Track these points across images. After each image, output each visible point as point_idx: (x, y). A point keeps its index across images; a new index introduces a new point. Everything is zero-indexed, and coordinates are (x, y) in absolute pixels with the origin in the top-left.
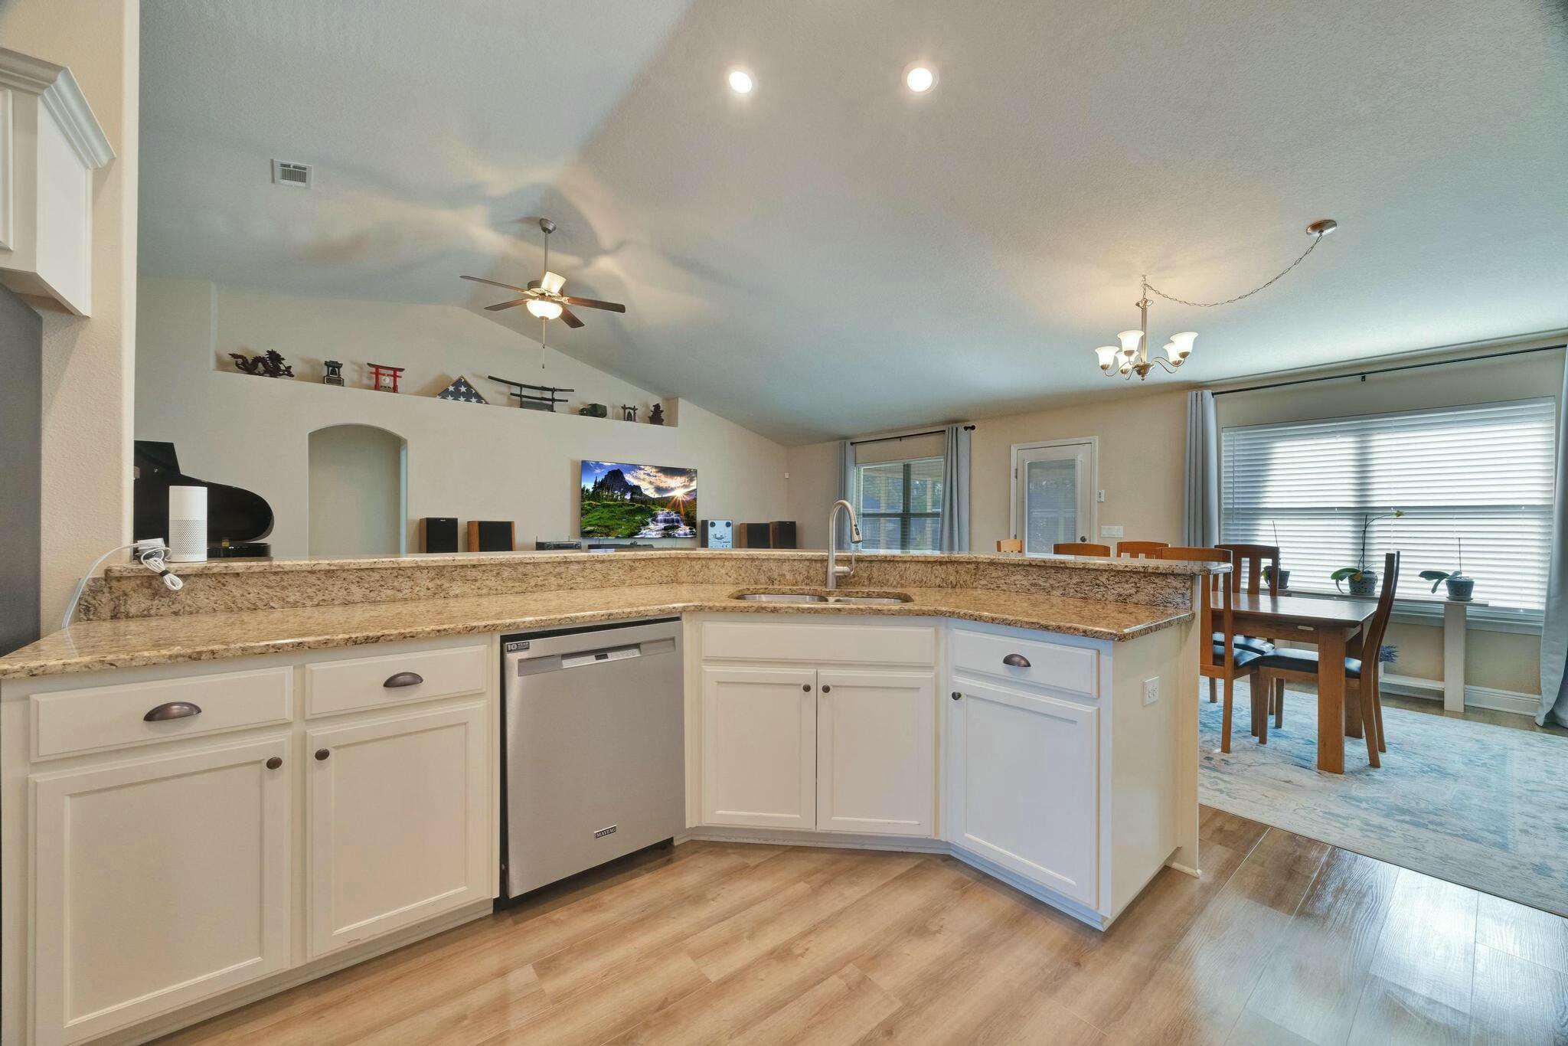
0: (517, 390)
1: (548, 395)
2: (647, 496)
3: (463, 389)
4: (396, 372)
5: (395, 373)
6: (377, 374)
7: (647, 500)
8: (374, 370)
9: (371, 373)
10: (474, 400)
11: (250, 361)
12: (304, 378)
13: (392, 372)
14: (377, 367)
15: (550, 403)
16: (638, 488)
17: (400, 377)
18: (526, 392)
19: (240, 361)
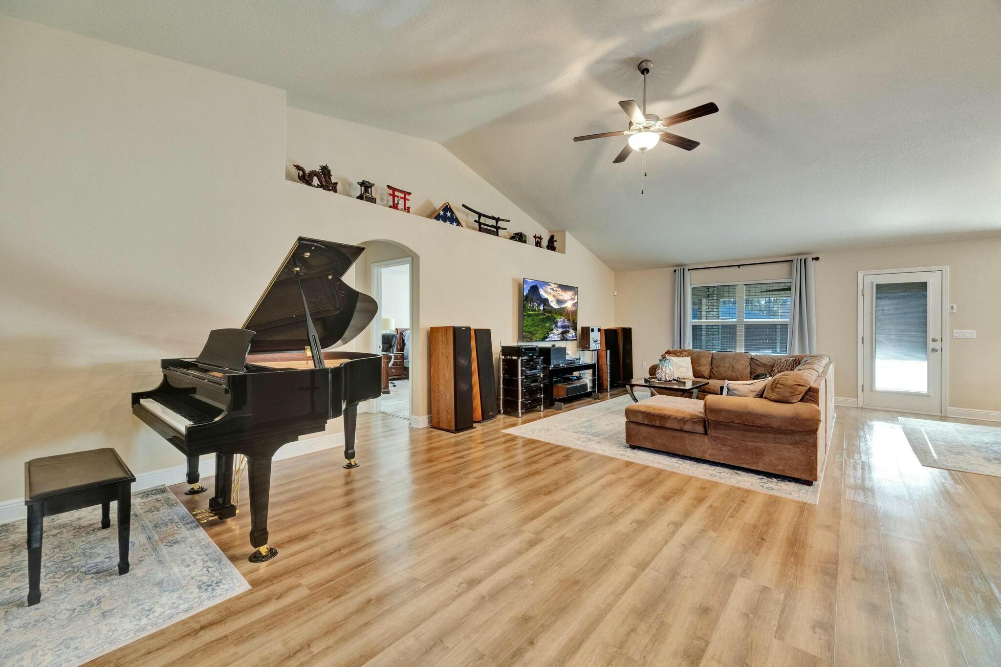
0: (477, 217)
1: (496, 223)
2: (552, 307)
3: (449, 214)
4: (405, 194)
6: (393, 195)
7: (552, 311)
8: (391, 191)
9: (390, 194)
10: (455, 224)
13: (402, 195)
14: (393, 189)
15: (497, 230)
16: (547, 300)
17: (408, 200)
18: (482, 219)
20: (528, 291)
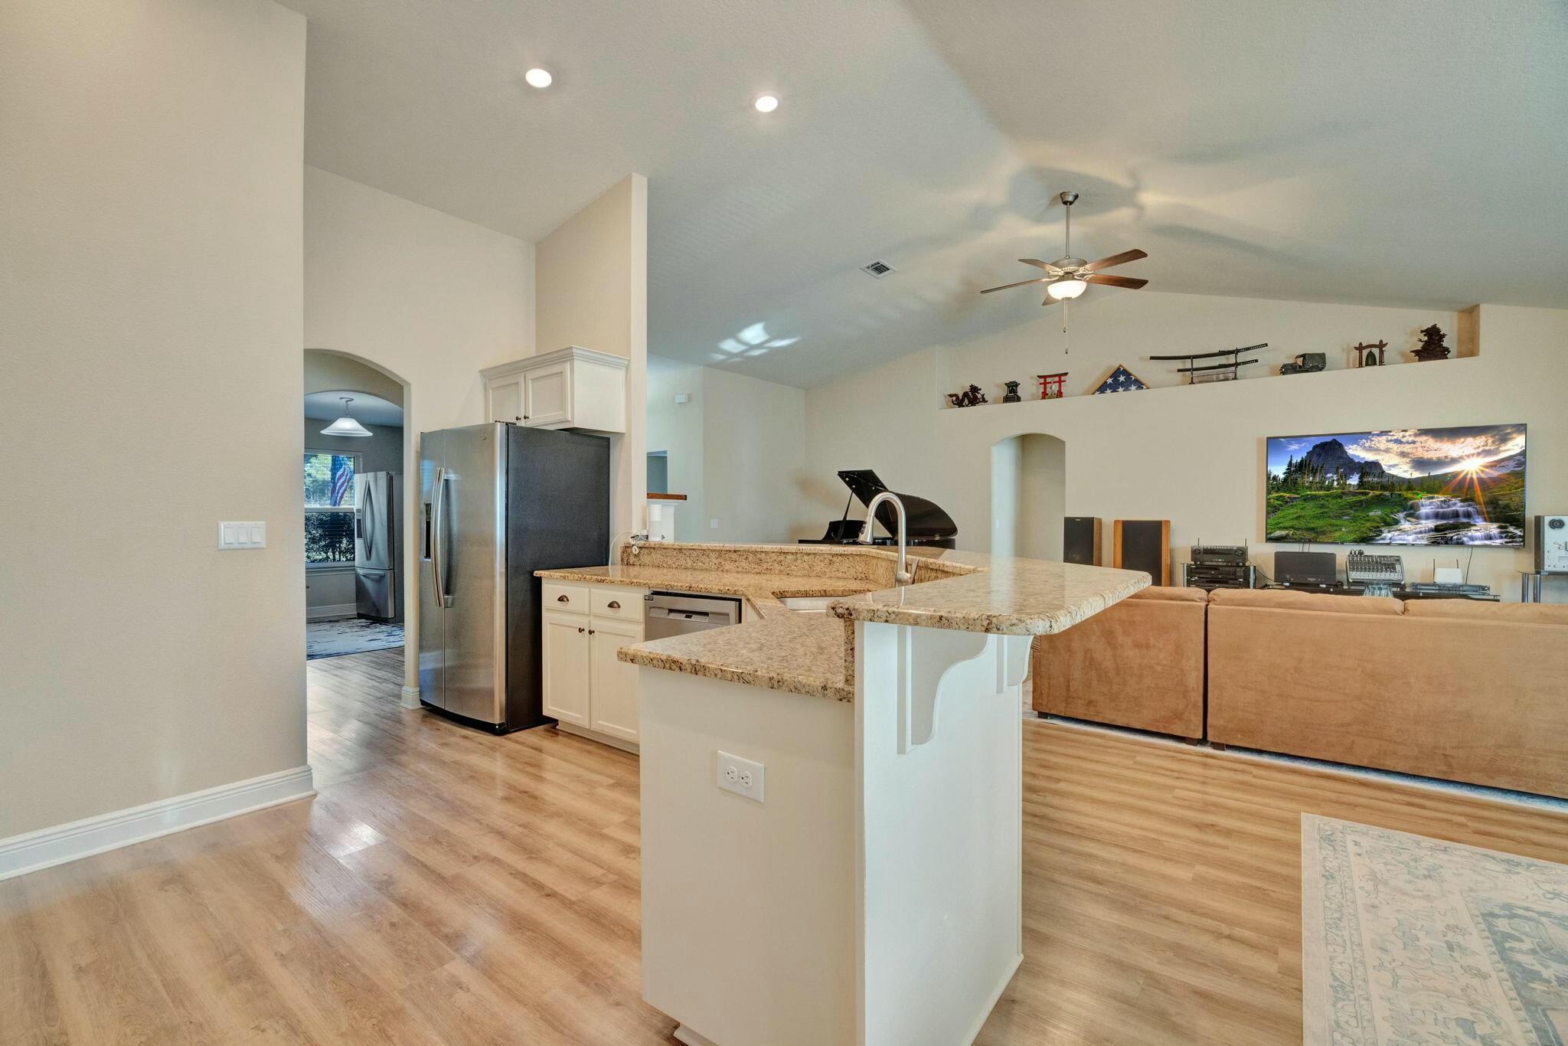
0: (1188, 364)
1: (1231, 359)
2: (1393, 476)
3: (1122, 378)
4: (1060, 377)
5: (1060, 379)
6: (1045, 383)
7: (1395, 484)
8: (1042, 380)
9: (1041, 384)
10: (1133, 388)
11: (961, 398)
12: (996, 402)
13: (1057, 379)
14: (1045, 377)
15: (1233, 368)
16: (1375, 465)
17: (1065, 381)
18: (1198, 363)
19: (954, 398)
20: (1304, 455)
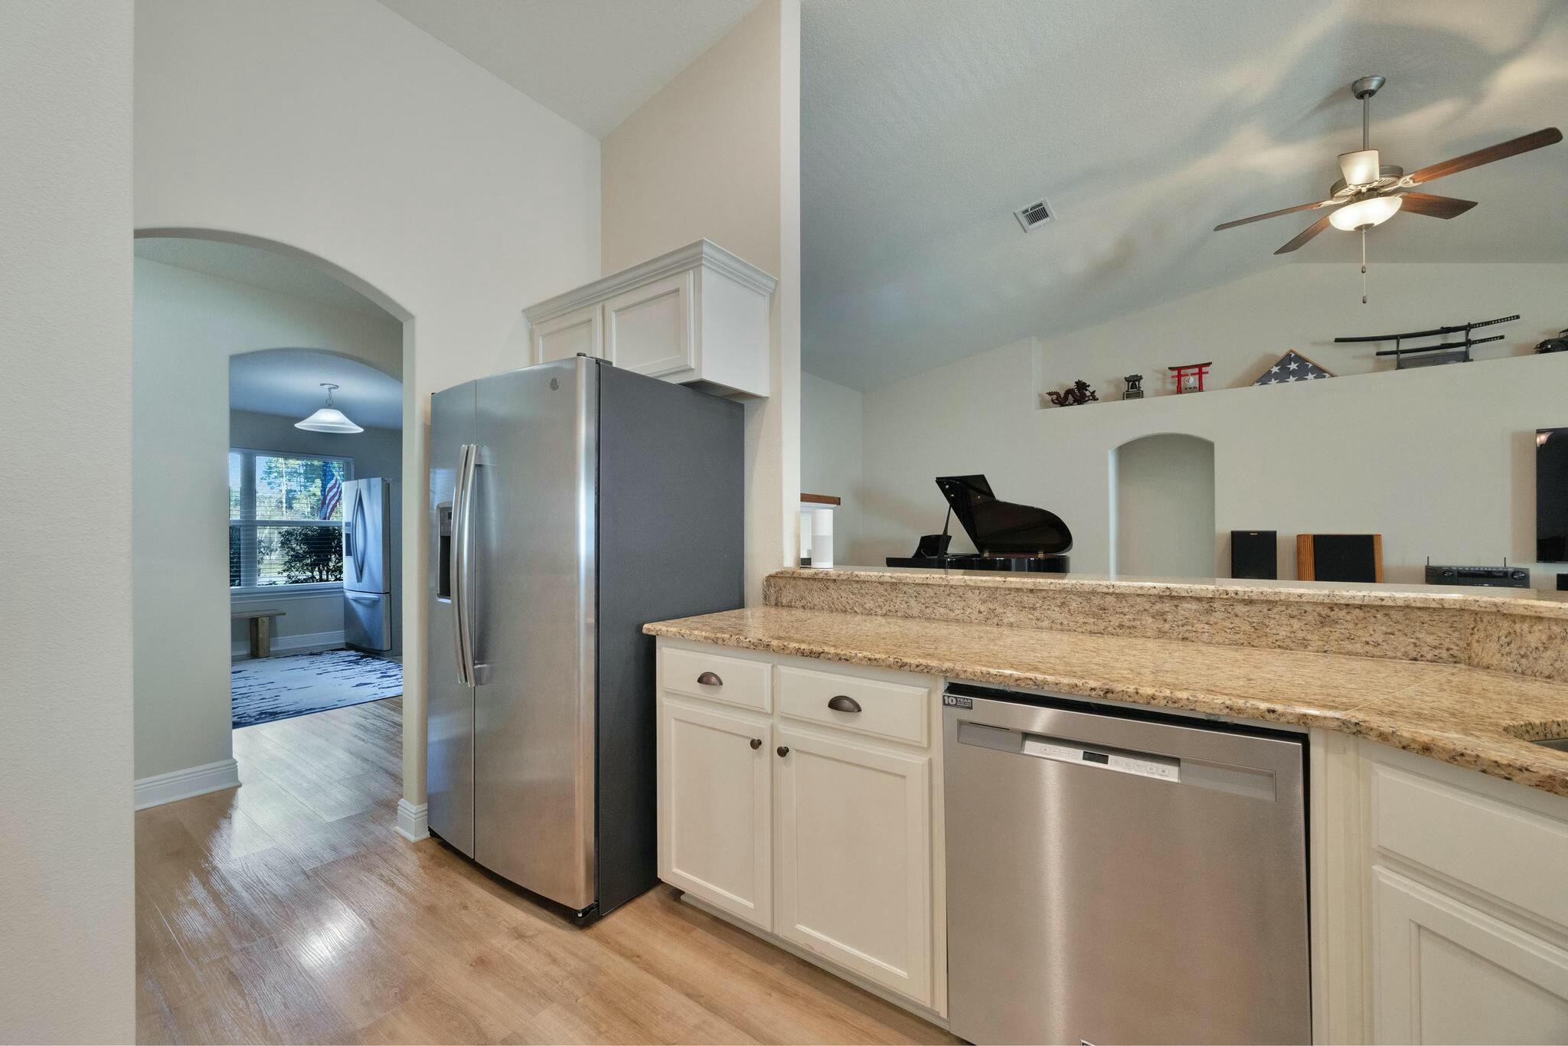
0: (1390, 346)
1: (1459, 337)
4: (1201, 369)
5: (1200, 370)
6: (1179, 376)
8: (1175, 373)
9: (1173, 377)
11: (1062, 396)
12: (1108, 398)
13: (1196, 370)
14: (1179, 369)
15: (1463, 349)
17: (1207, 373)
18: (1405, 344)
19: (1055, 397)
